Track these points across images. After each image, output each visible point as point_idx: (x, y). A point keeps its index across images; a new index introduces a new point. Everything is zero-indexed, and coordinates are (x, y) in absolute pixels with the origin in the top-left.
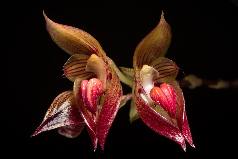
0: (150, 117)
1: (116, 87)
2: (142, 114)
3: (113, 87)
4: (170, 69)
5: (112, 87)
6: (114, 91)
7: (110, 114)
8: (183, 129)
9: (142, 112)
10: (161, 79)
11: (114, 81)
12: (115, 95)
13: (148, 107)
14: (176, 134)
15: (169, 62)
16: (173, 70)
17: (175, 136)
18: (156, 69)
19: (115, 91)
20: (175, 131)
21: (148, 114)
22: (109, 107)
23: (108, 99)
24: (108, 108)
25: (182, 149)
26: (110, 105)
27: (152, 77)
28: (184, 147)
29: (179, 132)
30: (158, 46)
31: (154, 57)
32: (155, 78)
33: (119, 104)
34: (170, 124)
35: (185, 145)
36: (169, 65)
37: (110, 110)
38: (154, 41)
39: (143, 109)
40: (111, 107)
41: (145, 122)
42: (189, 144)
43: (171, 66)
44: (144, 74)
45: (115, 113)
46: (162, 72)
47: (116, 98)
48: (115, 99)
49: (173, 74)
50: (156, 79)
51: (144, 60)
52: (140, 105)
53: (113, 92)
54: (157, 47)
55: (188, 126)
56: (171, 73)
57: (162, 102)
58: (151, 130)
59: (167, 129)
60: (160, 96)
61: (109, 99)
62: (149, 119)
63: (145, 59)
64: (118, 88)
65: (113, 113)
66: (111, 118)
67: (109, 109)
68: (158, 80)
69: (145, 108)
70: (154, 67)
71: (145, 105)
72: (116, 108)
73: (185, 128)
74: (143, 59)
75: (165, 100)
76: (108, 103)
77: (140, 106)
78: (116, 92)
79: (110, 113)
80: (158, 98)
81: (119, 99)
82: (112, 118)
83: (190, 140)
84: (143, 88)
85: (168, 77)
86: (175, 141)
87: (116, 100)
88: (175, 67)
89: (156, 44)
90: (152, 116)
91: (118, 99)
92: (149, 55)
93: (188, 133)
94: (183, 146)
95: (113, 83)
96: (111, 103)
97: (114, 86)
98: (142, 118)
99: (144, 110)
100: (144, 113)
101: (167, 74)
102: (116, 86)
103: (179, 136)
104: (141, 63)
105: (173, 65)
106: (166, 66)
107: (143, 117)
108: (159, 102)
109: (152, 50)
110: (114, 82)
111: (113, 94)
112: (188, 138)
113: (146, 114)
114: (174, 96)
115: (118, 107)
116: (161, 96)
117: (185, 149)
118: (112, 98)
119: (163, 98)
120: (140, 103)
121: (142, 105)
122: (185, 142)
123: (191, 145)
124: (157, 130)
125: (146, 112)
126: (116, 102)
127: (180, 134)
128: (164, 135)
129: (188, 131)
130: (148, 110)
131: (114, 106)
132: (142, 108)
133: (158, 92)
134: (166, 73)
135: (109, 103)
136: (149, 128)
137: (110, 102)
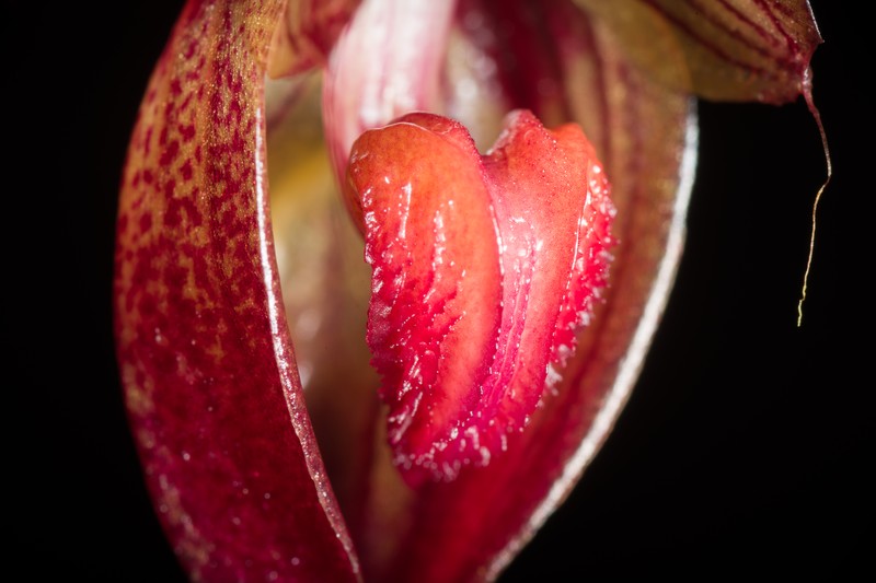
58: (133, 457)
80: (411, 284)
130: (230, 299)
133: (452, 236)
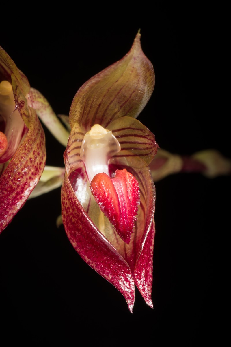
0: (79, 230)
1: (31, 155)
2: (67, 219)
3: (25, 154)
4: (143, 144)
5: (22, 154)
6: (26, 163)
7: (8, 204)
8: (138, 267)
9: (68, 216)
10: (125, 158)
11: (31, 142)
12: (26, 170)
13: (79, 210)
14: (120, 275)
15: (142, 130)
16: (148, 146)
17: (118, 277)
18: (117, 137)
19: (29, 161)
20: (120, 267)
21: (77, 222)
22: (9, 189)
23: (10, 176)
24: (7, 191)
25: (127, 306)
26: (11, 187)
27: (108, 149)
28: (131, 303)
29: (128, 273)
30: (128, 96)
31: (118, 114)
32: (114, 154)
33: (31, 188)
34: (114, 254)
35: (133, 299)
36: (141, 136)
37: (11, 197)
38: (117, 83)
39: (71, 210)
40: (12, 190)
41: (69, 235)
42: (143, 298)
43: (144, 137)
44: (92, 141)
45: (19, 205)
46: (127, 146)
47: (28, 177)
48: (24, 177)
49: (147, 154)
50: (115, 156)
51: (98, 115)
52: (67, 202)
53: (24, 163)
54: (125, 96)
55: (150, 262)
56: (144, 152)
57: (108, 207)
59: (106, 260)
60: (106, 194)
61: (12, 174)
62: (77, 233)
63: (100, 114)
64: (36, 158)
65: (14, 203)
66: (8, 212)
67: (9, 195)
68: (118, 159)
69: (74, 209)
70: (113, 132)
71: (75, 203)
72: (22, 195)
73: (143, 266)
74: (96, 113)
75: (114, 203)
76: (8, 182)
77: (66, 204)
78: (29, 163)
79: (9, 202)
81: (33, 179)
82: (11, 212)
83: (146, 291)
84: (85, 167)
85: (138, 157)
86: (116, 287)
87: (27, 179)
88: (152, 142)
89: (123, 90)
90: (83, 228)
91: (30, 178)
92: (108, 106)
93: (146, 276)
94: (129, 301)
95: (28, 146)
96: (14, 183)
97: (29, 151)
98: (65, 226)
99: (72, 214)
100: (71, 220)
101: (137, 152)
102: (32, 153)
103: (127, 279)
104: (91, 119)
105: (150, 137)
106: (135, 135)
107: (67, 226)
108: (103, 205)
109: (116, 100)
110: (31, 145)
111: (22, 166)
112: (143, 286)
113: (74, 222)
114: (135, 200)
115: (26, 193)
116: (109, 194)
117: (131, 307)
118: (19, 173)
119: (111, 199)
120: (68, 197)
121: (71, 203)
122: (134, 294)
123: (144, 302)
124: (88, 257)
125: (74, 217)
126: (26, 184)
127: (129, 276)
128: (99, 271)
129: (147, 272)
131: (19, 190)
132: (69, 208)
134: (135, 149)
135: (10, 183)
136: (73, 249)
137: (12, 181)
